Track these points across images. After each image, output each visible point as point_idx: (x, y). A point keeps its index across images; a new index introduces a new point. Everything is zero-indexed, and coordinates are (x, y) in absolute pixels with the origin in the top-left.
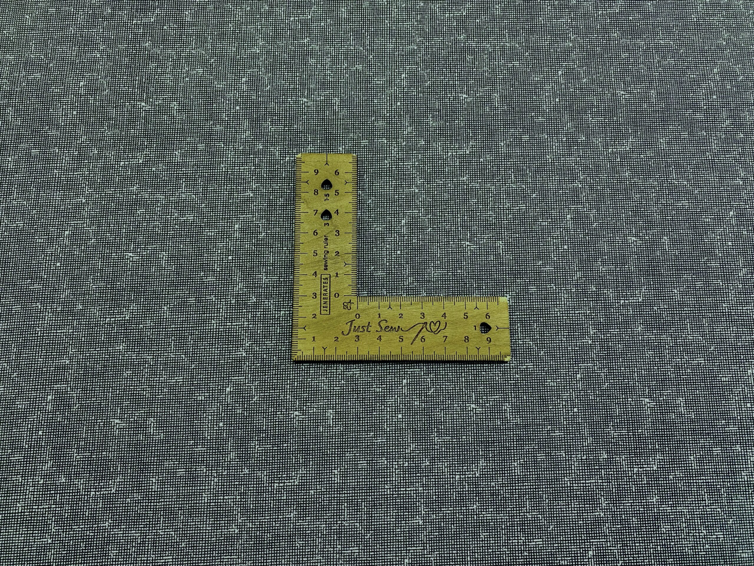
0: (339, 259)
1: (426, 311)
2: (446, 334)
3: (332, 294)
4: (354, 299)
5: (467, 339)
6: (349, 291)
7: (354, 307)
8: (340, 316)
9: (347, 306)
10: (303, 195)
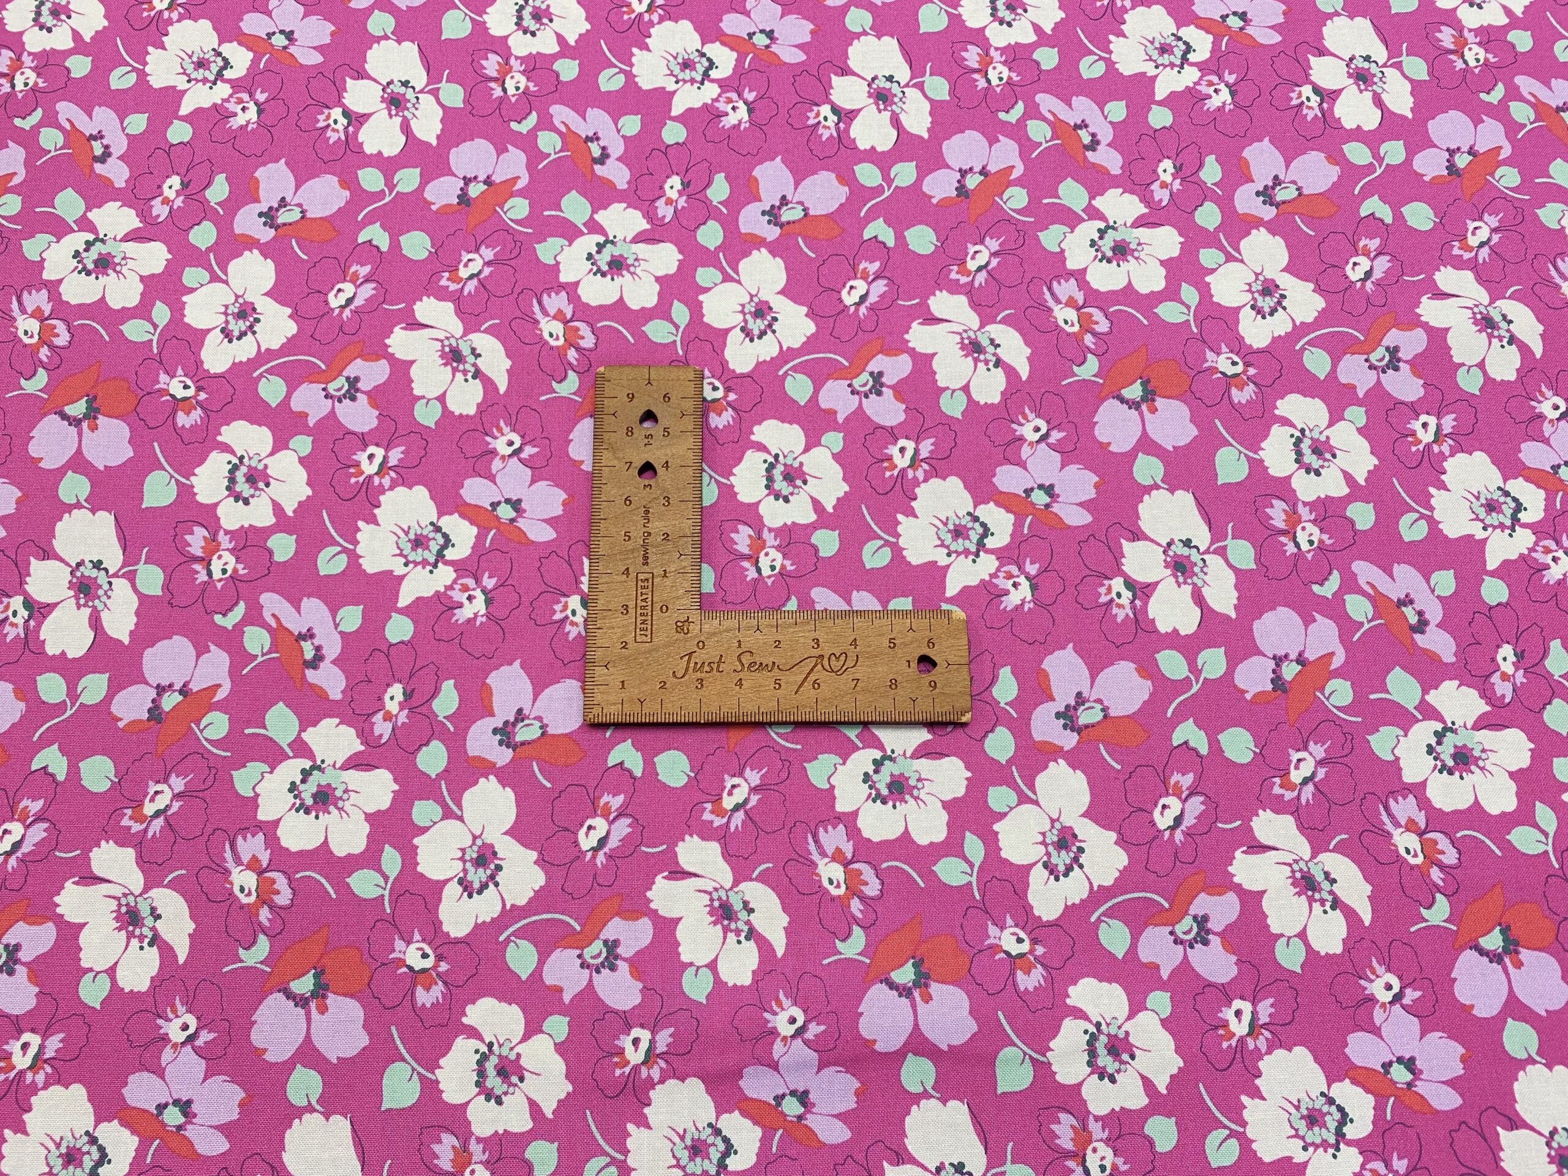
0: (670, 546)
1: (821, 635)
2: (857, 676)
3: (657, 607)
4: (695, 616)
5: (894, 684)
6: (686, 602)
7: (694, 628)
8: (667, 645)
9: (682, 627)
10: (606, 436)
